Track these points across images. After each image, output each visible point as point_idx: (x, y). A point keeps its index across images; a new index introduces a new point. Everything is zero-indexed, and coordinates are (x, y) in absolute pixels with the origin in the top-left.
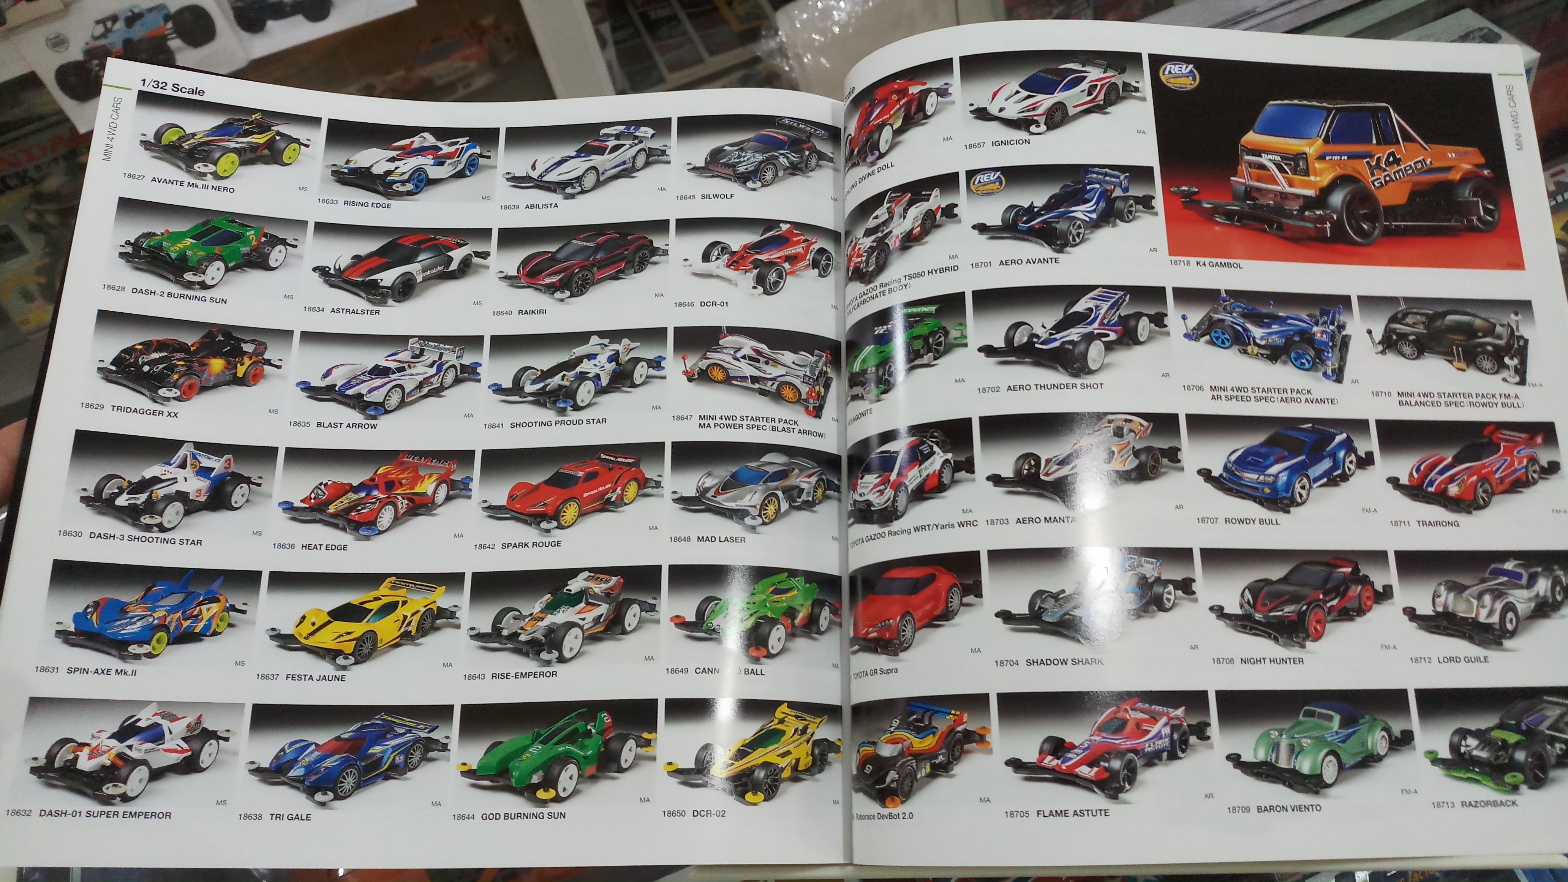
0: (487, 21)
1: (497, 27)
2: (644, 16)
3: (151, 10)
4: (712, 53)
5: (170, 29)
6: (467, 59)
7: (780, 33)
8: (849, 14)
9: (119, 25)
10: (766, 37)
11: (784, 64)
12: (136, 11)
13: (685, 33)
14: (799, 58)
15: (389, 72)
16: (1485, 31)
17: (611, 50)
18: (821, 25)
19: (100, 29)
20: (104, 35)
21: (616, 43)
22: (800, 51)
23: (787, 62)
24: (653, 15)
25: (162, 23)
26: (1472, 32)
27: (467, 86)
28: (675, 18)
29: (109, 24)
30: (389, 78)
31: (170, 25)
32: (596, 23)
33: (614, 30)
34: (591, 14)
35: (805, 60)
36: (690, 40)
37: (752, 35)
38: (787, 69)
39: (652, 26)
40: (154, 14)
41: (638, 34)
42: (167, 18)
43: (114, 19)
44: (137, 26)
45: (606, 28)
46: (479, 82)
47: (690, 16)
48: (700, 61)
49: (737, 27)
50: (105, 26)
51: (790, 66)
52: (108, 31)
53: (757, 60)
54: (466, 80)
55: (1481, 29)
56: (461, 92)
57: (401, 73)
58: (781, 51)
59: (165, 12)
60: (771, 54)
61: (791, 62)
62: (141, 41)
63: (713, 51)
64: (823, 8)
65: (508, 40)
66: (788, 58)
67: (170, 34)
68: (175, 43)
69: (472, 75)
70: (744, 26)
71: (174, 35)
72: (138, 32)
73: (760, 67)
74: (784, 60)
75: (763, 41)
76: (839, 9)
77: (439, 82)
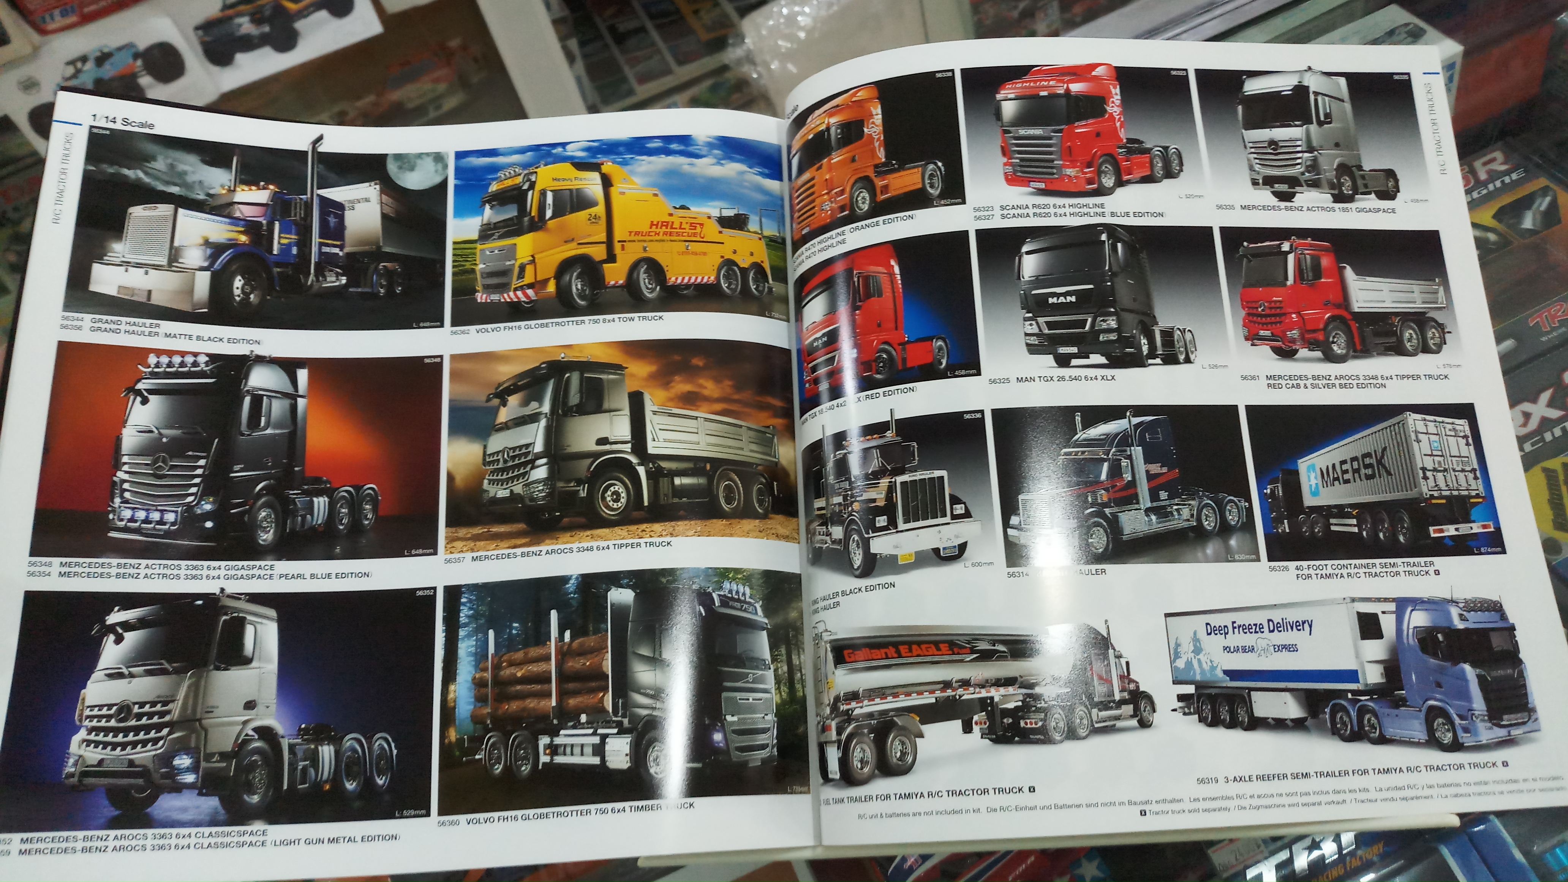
0: (454, 43)
1: (464, 48)
2: (612, 29)
3: (120, 49)
4: (681, 63)
5: (140, 67)
6: (437, 81)
7: (746, 41)
8: (815, 19)
9: (89, 65)
10: (733, 45)
12: (106, 50)
13: (653, 44)
14: (767, 65)
15: (359, 98)
16: (1411, 26)
17: (580, 64)
18: (787, 31)
19: (70, 70)
20: (74, 76)
21: (585, 56)
22: (768, 58)
24: (622, 27)
25: (131, 61)
26: (1397, 28)
27: (438, 107)
28: (642, 30)
29: (79, 65)
30: (359, 104)
31: (139, 63)
32: (563, 39)
33: (582, 44)
34: (557, 31)
35: (773, 67)
36: (659, 51)
37: (719, 44)
38: (755, 76)
39: (620, 39)
40: (123, 53)
41: (606, 46)
42: (136, 56)
43: (84, 59)
44: (107, 66)
45: (573, 44)
46: (450, 103)
47: (658, 27)
48: (668, 72)
49: (704, 36)
50: (75, 67)
52: (78, 72)
53: (725, 68)
54: (437, 101)
55: (1407, 25)
56: (432, 114)
57: (371, 98)
58: (749, 59)
59: (133, 50)
60: (739, 62)
61: (759, 69)
62: (112, 80)
63: (682, 61)
64: (788, 14)
65: (476, 60)
67: (140, 72)
68: (145, 80)
70: (712, 35)
71: (144, 73)
72: (109, 71)
73: (728, 75)
75: (730, 49)
76: (803, 13)
77: (410, 105)
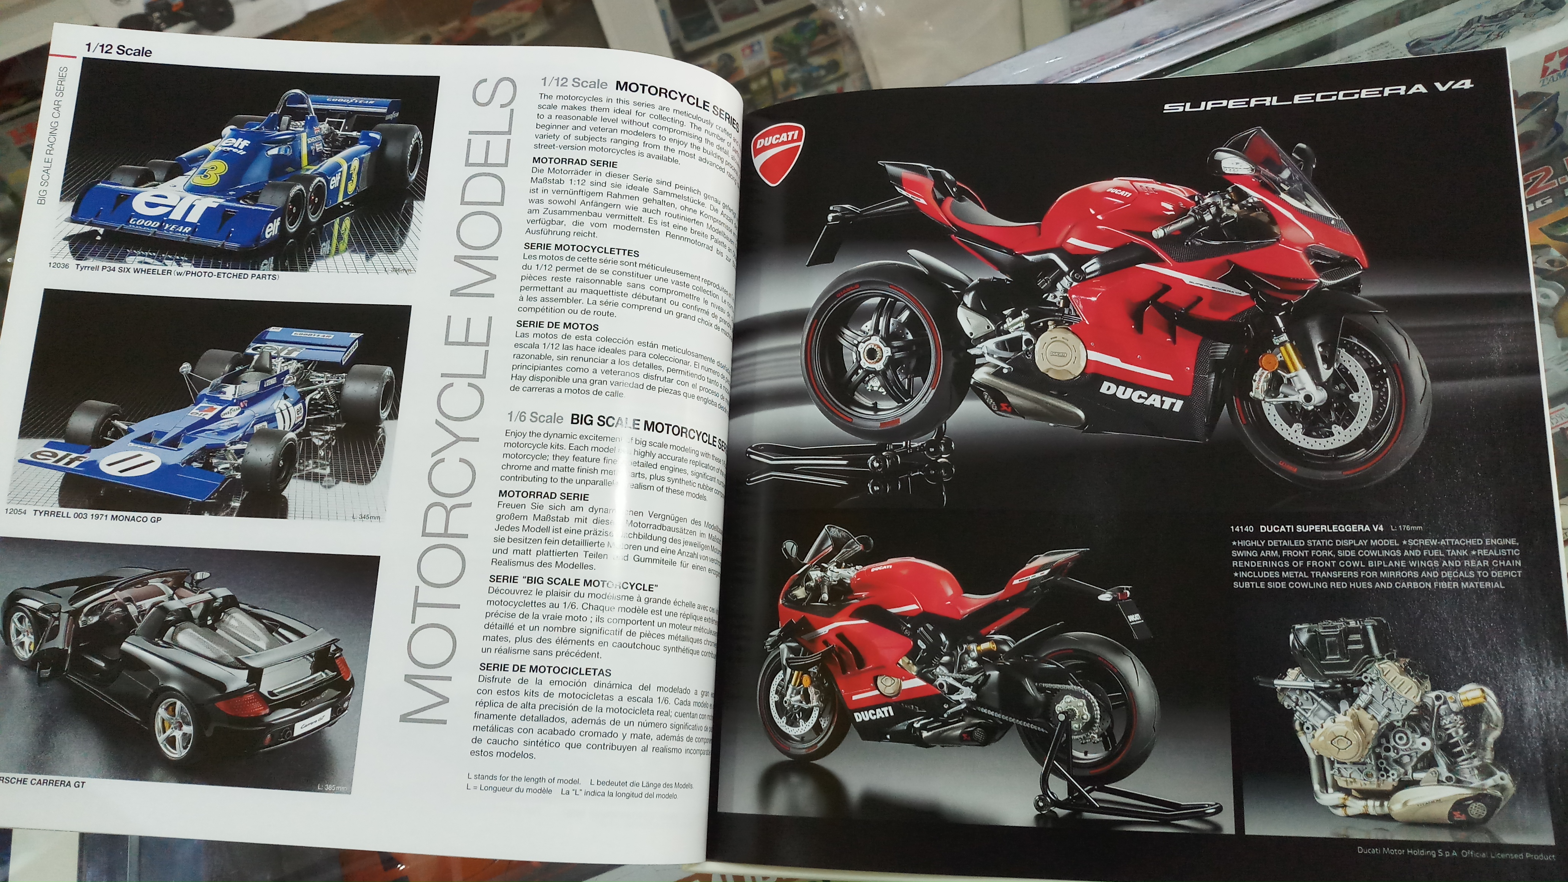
11: (839, 13)
23: (842, 11)
51: (845, 15)
66: (843, 7)
69: (524, 25)
74: (840, 9)
